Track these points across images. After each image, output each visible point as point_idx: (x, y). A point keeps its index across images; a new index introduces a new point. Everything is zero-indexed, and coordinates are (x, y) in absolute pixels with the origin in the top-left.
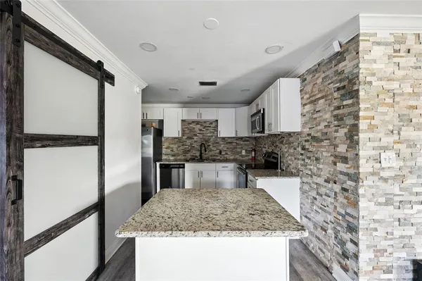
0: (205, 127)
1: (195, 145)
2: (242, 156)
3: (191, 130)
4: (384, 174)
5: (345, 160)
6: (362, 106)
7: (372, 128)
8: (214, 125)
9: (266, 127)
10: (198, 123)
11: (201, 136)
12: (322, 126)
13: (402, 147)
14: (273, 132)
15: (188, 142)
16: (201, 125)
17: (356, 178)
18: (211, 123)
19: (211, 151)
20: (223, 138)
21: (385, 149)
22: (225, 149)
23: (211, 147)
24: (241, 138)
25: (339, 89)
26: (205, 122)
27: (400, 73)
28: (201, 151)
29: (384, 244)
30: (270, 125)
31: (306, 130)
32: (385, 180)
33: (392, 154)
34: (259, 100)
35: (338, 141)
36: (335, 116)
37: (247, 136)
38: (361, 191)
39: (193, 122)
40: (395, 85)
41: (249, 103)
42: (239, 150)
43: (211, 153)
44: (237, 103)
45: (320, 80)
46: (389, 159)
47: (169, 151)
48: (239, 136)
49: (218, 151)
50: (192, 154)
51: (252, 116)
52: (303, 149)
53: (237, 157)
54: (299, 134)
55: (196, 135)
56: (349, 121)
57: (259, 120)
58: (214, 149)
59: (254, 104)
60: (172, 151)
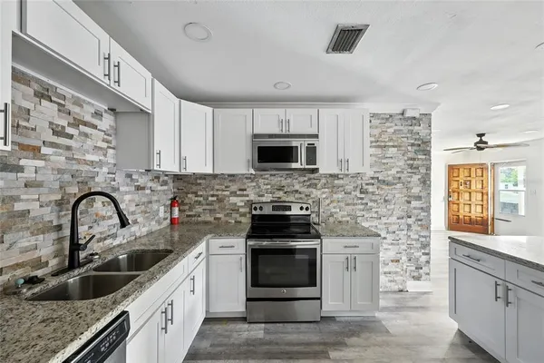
5: (419, 198)
12: (393, 171)
17: (427, 210)
25: (413, 145)
31: (370, 173)
35: (411, 185)
36: (408, 165)
45: (391, 130)
56: (423, 170)
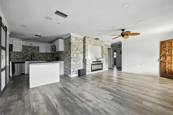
0: (33, 49)
1: (28, 55)
2: (48, 59)
3: (27, 49)
4: (74, 57)
5: (70, 56)
6: (71, 47)
7: (73, 50)
8: (37, 48)
9: (56, 50)
10: (30, 47)
11: (31, 52)
12: (67, 50)
13: (77, 53)
14: (58, 51)
15: (25, 54)
16: (31, 48)
17: (71, 58)
18: (36, 48)
19: (36, 57)
20: (41, 53)
21: (74, 54)
22: (42, 57)
23: (36, 56)
24: (48, 53)
25: (69, 43)
26: (33, 47)
27: (76, 43)
28: (31, 57)
29: (74, 68)
30: (57, 49)
31: (65, 51)
32: (74, 58)
33: (75, 54)
34: (54, 43)
35: (69, 52)
37: (50, 52)
38: (71, 60)
39: (27, 47)
40: (76, 44)
41: (51, 42)
42: (47, 57)
43: (36, 58)
44: (47, 42)
45: (67, 41)
46: (75, 55)
47: (15, 57)
48: (47, 52)
49: (39, 58)
50: (27, 59)
51: (52, 47)
52: (64, 55)
53: (46, 59)
54: (64, 51)
55: (29, 52)
56: (70, 49)
57: (54, 48)
58: (37, 57)
59: (52, 43)
60: (17, 57)
